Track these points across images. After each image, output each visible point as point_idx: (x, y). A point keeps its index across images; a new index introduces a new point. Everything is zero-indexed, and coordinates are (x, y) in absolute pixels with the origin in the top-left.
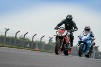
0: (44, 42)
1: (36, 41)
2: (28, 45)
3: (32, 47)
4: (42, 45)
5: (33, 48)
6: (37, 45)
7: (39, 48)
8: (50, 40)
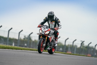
0: (76, 46)
1: (69, 45)
2: (61, 49)
3: (65, 50)
4: (74, 49)
5: (66, 52)
6: (69, 49)
7: (72, 52)
8: (82, 44)
